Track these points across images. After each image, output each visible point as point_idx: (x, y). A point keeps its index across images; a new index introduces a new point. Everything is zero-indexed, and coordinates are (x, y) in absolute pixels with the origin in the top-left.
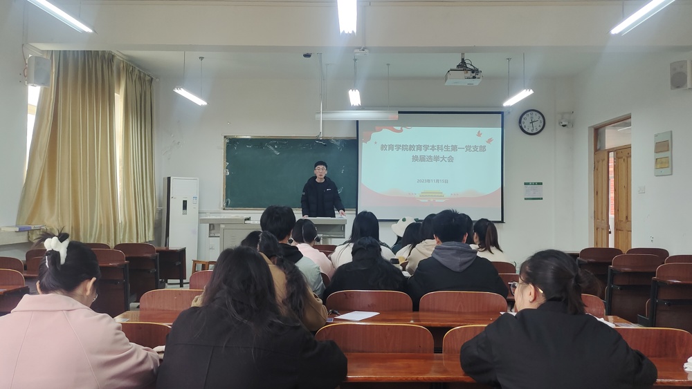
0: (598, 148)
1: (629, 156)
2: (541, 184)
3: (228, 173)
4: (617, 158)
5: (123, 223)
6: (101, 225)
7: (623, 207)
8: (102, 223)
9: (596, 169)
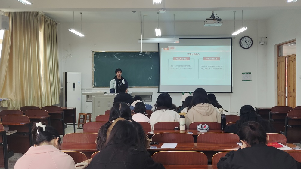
0: (279, 55)
1: (295, 60)
2: (251, 73)
3: (95, 70)
4: (289, 61)
5: (45, 95)
6: (34, 97)
7: (292, 85)
8: (35, 96)
9: (278, 66)
